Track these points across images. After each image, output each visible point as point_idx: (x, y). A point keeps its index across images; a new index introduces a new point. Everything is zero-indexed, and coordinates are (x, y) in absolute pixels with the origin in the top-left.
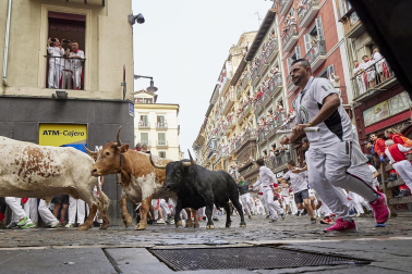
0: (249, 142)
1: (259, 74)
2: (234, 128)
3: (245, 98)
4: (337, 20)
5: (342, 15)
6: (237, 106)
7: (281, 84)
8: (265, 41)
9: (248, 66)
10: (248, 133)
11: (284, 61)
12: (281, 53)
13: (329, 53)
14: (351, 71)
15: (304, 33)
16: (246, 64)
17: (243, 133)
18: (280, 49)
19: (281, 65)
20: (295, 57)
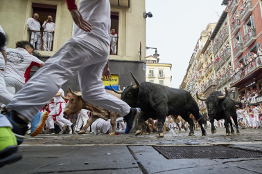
0: (211, 86)
1: (218, 47)
2: (203, 78)
3: (209, 61)
6: (205, 66)
7: (230, 53)
8: (221, 29)
9: (211, 43)
10: (211, 81)
11: (232, 40)
12: (230, 36)
13: (258, 36)
15: (244, 24)
16: (210, 41)
17: (208, 81)
18: (230, 33)
19: (230, 42)
20: (238, 38)
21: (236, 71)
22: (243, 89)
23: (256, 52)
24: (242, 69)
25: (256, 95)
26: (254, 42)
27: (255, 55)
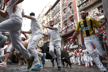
1: (54, 14)
3: (49, 20)
4: (77, 6)
5: (78, 5)
6: (46, 22)
7: (60, 19)
8: (57, 6)
9: (51, 11)
11: (62, 12)
12: (61, 10)
13: (74, 14)
14: (80, 20)
15: (68, 7)
16: (50, 10)
17: (47, 31)
18: (61, 9)
19: (61, 13)
20: (65, 12)
21: (63, 29)
22: (66, 40)
23: (73, 21)
24: (66, 29)
25: (73, 44)
26: (72, 16)
27: (73, 23)
